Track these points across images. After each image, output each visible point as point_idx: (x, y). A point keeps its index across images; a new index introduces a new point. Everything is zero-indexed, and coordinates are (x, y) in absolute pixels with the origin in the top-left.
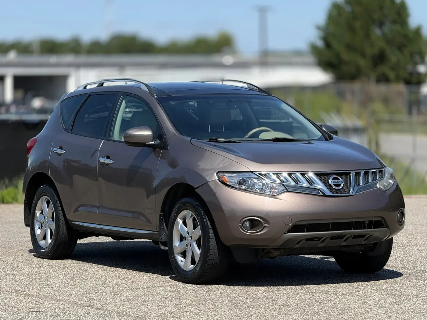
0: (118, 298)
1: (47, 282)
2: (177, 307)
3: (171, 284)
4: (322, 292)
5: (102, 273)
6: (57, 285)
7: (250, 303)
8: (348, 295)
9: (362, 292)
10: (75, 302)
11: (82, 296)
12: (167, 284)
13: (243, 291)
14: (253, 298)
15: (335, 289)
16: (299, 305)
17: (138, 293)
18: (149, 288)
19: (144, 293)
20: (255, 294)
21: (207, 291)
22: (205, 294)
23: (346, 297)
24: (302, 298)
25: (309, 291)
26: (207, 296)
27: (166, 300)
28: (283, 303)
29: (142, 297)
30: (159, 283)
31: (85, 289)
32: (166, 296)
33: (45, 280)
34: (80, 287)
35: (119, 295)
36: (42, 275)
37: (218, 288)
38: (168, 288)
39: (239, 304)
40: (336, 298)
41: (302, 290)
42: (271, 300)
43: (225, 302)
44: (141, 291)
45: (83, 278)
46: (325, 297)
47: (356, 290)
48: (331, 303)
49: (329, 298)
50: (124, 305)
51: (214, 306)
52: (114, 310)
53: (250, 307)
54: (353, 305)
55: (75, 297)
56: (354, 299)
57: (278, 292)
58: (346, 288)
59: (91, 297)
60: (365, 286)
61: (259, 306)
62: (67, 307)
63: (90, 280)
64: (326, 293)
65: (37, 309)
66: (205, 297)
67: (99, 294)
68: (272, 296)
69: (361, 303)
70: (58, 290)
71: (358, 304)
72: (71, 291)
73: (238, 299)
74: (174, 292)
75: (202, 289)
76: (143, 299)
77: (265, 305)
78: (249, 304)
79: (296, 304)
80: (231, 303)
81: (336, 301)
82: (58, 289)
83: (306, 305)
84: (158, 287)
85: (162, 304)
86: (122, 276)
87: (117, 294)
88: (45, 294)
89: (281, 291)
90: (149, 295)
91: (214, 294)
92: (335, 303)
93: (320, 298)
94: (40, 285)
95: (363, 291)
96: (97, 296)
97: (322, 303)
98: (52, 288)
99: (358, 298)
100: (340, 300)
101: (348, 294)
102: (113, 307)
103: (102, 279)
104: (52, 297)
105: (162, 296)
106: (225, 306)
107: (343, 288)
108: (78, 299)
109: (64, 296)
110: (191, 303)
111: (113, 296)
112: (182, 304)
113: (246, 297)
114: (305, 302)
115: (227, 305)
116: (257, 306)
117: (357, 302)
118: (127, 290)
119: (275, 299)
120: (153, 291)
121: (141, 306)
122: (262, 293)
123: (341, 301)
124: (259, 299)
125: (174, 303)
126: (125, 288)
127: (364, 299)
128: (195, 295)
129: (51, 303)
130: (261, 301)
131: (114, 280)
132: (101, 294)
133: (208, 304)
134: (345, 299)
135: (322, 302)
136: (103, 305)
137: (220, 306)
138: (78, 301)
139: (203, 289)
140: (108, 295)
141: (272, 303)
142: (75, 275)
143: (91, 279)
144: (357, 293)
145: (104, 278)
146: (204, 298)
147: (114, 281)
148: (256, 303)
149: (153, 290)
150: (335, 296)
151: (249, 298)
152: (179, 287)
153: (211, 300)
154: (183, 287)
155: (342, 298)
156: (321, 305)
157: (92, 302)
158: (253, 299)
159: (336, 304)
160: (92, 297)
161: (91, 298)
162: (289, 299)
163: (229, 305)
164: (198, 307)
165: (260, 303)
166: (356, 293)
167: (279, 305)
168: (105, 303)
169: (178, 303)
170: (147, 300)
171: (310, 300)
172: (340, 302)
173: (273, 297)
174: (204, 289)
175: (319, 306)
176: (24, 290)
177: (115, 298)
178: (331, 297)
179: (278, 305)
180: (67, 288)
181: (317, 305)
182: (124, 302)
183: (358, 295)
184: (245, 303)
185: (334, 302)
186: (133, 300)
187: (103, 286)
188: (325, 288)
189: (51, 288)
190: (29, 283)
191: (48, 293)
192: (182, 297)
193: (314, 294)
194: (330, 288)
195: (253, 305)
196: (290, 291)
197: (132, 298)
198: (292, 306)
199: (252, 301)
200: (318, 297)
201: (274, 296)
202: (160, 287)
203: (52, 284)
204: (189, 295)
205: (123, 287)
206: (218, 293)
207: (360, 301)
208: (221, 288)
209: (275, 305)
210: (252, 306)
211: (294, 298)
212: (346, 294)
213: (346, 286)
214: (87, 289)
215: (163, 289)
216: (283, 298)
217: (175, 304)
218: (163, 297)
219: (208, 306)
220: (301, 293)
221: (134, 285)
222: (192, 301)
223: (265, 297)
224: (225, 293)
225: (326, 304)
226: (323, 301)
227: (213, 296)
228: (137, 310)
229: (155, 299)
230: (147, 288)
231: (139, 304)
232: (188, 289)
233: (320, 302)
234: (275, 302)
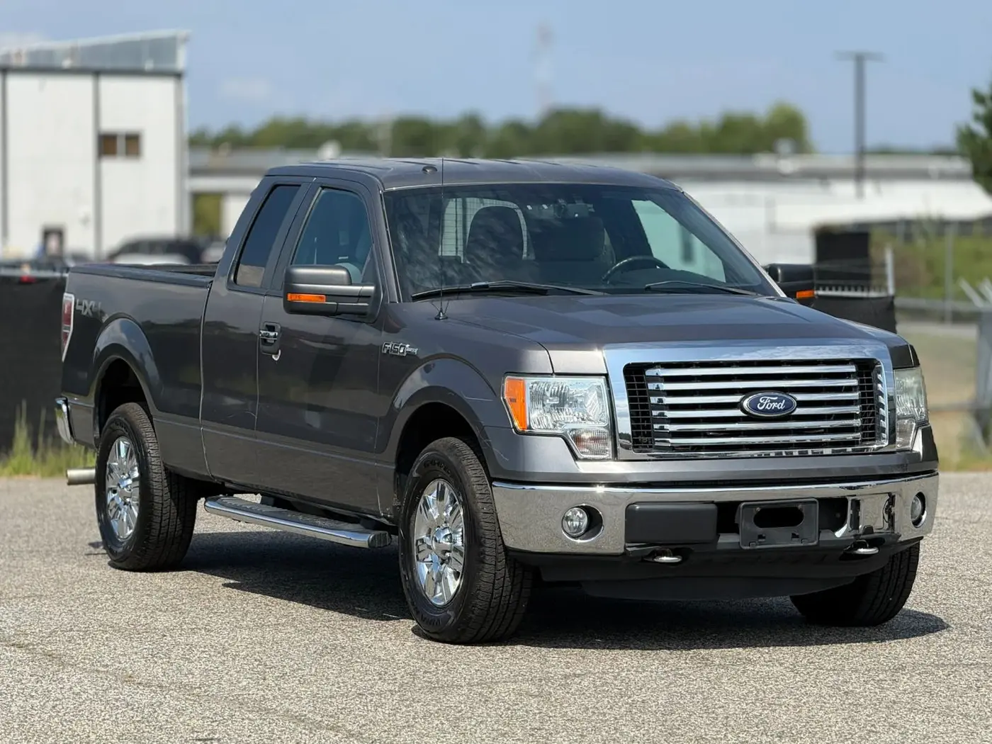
0: (404, 709)
1: (258, 665)
2: (533, 735)
3: (535, 677)
4: (880, 703)
5: (390, 643)
6: (276, 674)
7: (705, 729)
8: (939, 714)
9: (974, 706)
10: (303, 718)
11: (325, 702)
12: (526, 677)
13: (695, 696)
14: (714, 715)
15: (911, 696)
16: (818, 736)
17: (454, 699)
18: (483, 686)
19: (468, 698)
20: (723, 707)
21: (613, 695)
22: (606, 703)
23: (933, 717)
24: (830, 719)
25: (849, 701)
26: (611, 708)
27: (512, 716)
28: (780, 730)
29: (460, 708)
30: (509, 673)
31: (337, 686)
32: (515, 707)
33: (256, 660)
34: (327, 679)
35: (408, 702)
36: (253, 647)
37: (641, 689)
38: (525, 686)
39: (679, 729)
40: (908, 721)
41: (834, 699)
42: (756, 721)
43: (646, 725)
44: (463, 692)
45: (343, 657)
46: (883, 717)
47: (960, 699)
48: (893, 732)
49: (891, 719)
50: (413, 726)
51: (618, 735)
52: (384, 740)
53: (703, 738)
54: (944, 739)
55: (307, 705)
56: (949, 722)
57: (777, 703)
58: (937, 694)
59: (344, 706)
60: (983, 689)
61: (722, 737)
62: (280, 729)
63: (357, 662)
64: (887, 707)
65: (209, 734)
66: (605, 711)
67: (364, 697)
68: (760, 711)
69: (965, 734)
70: (276, 685)
71: (956, 736)
72: (303, 689)
73: (679, 718)
74: (536, 696)
75: (604, 690)
76: (460, 712)
77: (739, 733)
78: (703, 731)
79: (810, 733)
80: (660, 728)
81: (908, 726)
82: (276, 682)
83: (834, 737)
84: (504, 682)
85: (500, 727)
86: (432, 653)
87: (405, 698)
88: (243, 695)
89: (784, 700)
90: (477, 704)
91: (627, 703)
92: (902, 733)
93: (871, 719)
94: (238, 672)
95: (976, 702)
96: (357, 702)
97: (873, 732)
98: (265, 679)
99: (960, 720)
100: (916, 726)
101: (938, 711)
102: (385, 731)
103: (384, 660)
104: (254, 704)
105: (507, 706)
106: (644, 735)
107: (931, 694)
108: (312, 708)
109: (283, 702)
110: (567, 724)
111: (394, 703)
112: (547, 727)
113: (699, 714)
114: (833, 728)
115: (651, 731)
116: (719, 736)
117: (955, 732)
118: (431, 690)
119: (766, 719)
120: (491, 692)
121: (450, 730)
122: (739, 704)
123: (919, 729)
124: (728, 717)
125: (528, 724)
126: (430, 684)
127: (974, 724)
128: (583, 705)
129: (248, 718)
130: (732, 723)
131: (410, 663)
132: (370, 697)
133: (606, 728)
134: (929, 723)
135: (874, 730)
136: (364, 725)
137: (632, 734)
138: (310, 715)
139: (607, 689)
140: (383, 701)
141: (756, 729)
142: (327, 648)
143: (359, 660)
144: (960, 709)
145: (388, 657)
146: (601, 714)
147: (409, 665)
148: (718, 729)
149: (490, 690)
150: (906, 715)
151: (705, 715)
152: (553, 684)
153: (616, 719)
154: (562, 685)
155: (923, 721)
156: (870, 737)
157: (341, 716)
158: (713, 718)
159: (905, 735)
160: (346, 704)
161: (343, 708)
162: (798, 721)
163: (653, 732)
164: (582, 736)
165: (727, 730)
166: (958, 707)
167: (771, 736)
168: (370, 722)
169: (537, 725)
170: (469, 714)
171: (847, 722)
172: (916, 730)
173: (761, 715)
174: (608, 691)
175: (862, 739)
176: (198, 684)
177: (397, 708)
178: (898, 716)
179: (769, 734)
180: (297, 682)
181: (860, 737)
182: (414, 718)
183: (962, 714)
184: (693, 728)
185: (903, 729)
186: (436, 715)
187: (380, 679)
188: (888, 692)
189: (261, 681)
190: (217, 668)
191: (250, 693)
192: (552, 708)
193: (860, 709)
194: (899, 694)
195: (711, 733)
196: (804, 701)
197: (436, 708)
198: (801, 738)
199: (711, 724)
200: (867, 715)
201: (766, 712)
202: (509, 684)
203: (267, 670)
204: (570, 705)
205: (426, 681)
206: (638, 701)
207: (964, 730)
208: (648, 688)
209: (762, 733)
210: (706, 735)
211: (809, 717)
212: (933, 710)
213: (939, 691)
214: (342, 685)
215: (514, 689)
216: (785, 717)
217: (528, 728)
218: (509, 709)
219: (604, 734)
220: (828, 705)
221: (452, 676)
222: (571, 720)
223: (744, 713)
224: (654, 702)
225: (882, 735)
226: (875, 728)
227: (623, 709)
228: (438, 739)
229: (487, 713)
230: (478, 684)
231: (446, 726)
232: (571, 689)
233: (868, 728)
234: (762, 728)
